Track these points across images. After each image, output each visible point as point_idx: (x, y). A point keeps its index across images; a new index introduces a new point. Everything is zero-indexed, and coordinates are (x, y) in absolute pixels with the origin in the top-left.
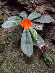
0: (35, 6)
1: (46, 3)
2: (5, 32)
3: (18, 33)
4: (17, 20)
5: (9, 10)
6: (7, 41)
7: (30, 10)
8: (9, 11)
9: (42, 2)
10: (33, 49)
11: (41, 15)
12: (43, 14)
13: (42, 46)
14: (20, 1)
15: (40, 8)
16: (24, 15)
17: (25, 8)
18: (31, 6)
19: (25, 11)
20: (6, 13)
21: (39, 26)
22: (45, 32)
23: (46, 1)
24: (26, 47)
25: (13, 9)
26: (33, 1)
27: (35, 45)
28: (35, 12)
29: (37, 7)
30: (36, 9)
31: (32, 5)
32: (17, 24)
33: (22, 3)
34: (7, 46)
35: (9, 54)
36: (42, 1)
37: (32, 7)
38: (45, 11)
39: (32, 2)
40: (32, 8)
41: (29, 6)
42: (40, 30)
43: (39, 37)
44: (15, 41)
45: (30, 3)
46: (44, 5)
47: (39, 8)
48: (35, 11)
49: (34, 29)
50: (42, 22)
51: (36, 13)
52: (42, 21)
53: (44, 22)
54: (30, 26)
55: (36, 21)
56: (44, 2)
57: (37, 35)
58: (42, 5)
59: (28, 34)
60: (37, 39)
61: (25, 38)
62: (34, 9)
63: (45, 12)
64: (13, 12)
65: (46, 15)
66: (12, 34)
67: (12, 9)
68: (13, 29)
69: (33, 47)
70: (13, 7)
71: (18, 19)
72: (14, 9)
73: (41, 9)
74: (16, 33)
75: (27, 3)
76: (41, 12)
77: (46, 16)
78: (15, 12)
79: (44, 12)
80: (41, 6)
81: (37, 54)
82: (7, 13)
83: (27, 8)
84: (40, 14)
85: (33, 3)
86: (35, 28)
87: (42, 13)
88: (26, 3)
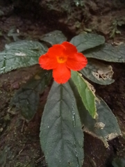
0: (89, 15)
1: (120, 9)
2: (3, 87)
3: (36, 92)
4: (35, 50)
5: (17, 28)
6: (5, 114)
7: (74, 27)
8: (18, 31)
9: (107, 6)
10: (82, 150)
11: (106, 42)
12: (112, 38)
13: (111, 136)
14: (47, 2)
15: (103, 21)
16: (58, 40)
17: (61, 21)
18: (77, 15)
19: (60, 30)
20: (9, 35)
21: (100, 72)
22: (117, 92)
23: (119, 3)
24: (57, 141)
25: (29, 25)
26: (82, 2)
27: (90, 133)
28: (88, 32)
29: (95, 18)
30: (92, 23)
31: (79, 12)
32: (32, 62)
33: (52, 7)
34: (5, 129)
35: (5, 155)
36: (108, 2)
37: (79, 17)
38: (119, 27)
39: (79, 5)
40: (80, 21)
41: (72, 14)
42: (105, 83)
43: (102, 107)
44: (26, 117)
45: (73, 8)
46: (114, 13)
47: (99, 21)
48: (90, 30)
49: (86, 82)
50: (110, 61)
51: (90, 34)
52: (109, 55)
53: (116, 60)
54: (74, 68)
55: (92, 57)
56: (115, 4)
57: (96, 99)
58: (107, 13)
59: (68, 95)
60: (95, 116)
61: (56, 109)
62: (87, 25)
63: (118, 32)
64: (30, 32)
65: (121, 40)
66: (19, 93)
67: (28, 27)
68: (26, 78)
69: (81, 141)
70: (29, 22)
71: (37, 48)
72: (32, 27)
73: (105, 25)
74: (28, 92)
75: (65, 6)
76: (107, 33)
77: (121, 43)
78: (34, 33)
79: (114, 31)
80: (106, 17)
81: (92, 156)
82: (12, 35)
83: (66, 22)
84: (103, 37)
85: (83, 7)
86: (88, 77)
87: (108, 35)
88: (63, 6)
